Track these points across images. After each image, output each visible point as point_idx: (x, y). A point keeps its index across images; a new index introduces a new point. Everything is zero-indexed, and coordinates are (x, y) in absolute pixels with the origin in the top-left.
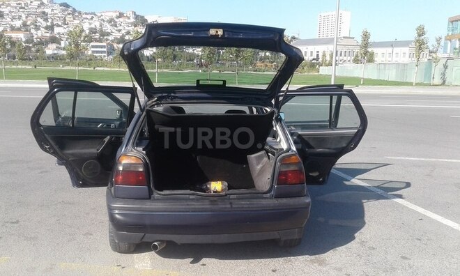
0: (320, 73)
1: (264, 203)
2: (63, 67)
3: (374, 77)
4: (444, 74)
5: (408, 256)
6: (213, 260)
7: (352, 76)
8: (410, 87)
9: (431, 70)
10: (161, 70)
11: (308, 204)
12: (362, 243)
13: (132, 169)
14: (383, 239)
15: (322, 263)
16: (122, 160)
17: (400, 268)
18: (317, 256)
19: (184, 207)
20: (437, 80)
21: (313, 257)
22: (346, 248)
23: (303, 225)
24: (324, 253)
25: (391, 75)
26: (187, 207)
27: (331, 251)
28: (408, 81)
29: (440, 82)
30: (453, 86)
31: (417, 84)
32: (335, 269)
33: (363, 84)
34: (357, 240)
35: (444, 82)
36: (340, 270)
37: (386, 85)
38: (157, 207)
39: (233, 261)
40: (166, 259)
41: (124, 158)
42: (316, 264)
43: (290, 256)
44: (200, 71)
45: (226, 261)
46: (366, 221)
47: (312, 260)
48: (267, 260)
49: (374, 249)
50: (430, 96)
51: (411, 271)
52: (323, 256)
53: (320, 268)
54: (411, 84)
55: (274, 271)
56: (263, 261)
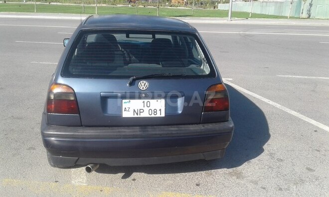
0: (219, 8)
1: (192, 129)
2: (26, 2)
3: (258, 12)
4: (309, 11)
5: (312, 167)
6: (143, 174)
7: (242, 11)
8: (286, 20)
9: (301, 7)
10: (100, 5)
11: (232, 128)
12: (271, 155)
13: (64, 98)
14: (288, 151)
15: (239, 176)
16: (54, 88)
17: (308, 179)
18: (234, 169)
19: (115, 134)
20: (305, 15)
21: (231, 170)
22: (259, 160)
23: (226, 147)
24: (240, 165)
25: (271, 11)
26: (118, 134)
27: (246, 163)
28: (283, 15)
29: (307, 16)
30: (316, 19)
31: (290, 18)
32: (252, 182)
33: (251, 17)
34: (266, 152)
35: (310, 16)
36: (256, 183)
37: (267, 18)
38: (89, 134)
39: (161, 175)
40: (101, 174)
41: (55, 86)
42: (234, 177)
43: (211, 169)
44: (130, 6)
45: (154, 175)
46: (271, 133)
47: (230, 173)
48: (190, 173)
49: (282, 160)
50: (300, 26)
51: (317, 183)
52: (240, 168)
53: (238, 181)
54: (286, 18)
55: (197, 185)
56: (188, 174)
